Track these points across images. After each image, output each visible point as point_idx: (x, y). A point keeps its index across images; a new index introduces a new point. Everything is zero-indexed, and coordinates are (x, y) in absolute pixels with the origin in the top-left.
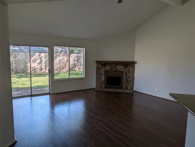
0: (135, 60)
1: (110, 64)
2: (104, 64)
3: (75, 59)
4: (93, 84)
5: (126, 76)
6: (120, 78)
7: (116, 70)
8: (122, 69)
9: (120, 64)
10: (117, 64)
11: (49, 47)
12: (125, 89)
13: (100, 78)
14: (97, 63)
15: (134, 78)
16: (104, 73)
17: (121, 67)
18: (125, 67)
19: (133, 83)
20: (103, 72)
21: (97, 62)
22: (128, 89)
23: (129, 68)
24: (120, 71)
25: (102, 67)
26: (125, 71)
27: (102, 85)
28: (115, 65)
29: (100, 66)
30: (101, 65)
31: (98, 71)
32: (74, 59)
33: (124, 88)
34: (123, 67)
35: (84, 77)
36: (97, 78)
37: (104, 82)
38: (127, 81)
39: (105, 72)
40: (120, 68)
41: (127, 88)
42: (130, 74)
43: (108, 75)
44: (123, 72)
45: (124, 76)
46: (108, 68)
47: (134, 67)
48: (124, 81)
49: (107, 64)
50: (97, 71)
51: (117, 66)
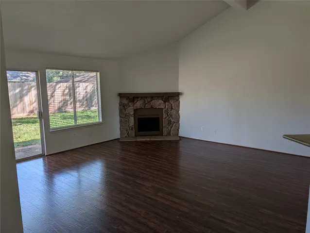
0: (180, 91)
1: (142, 97)
2: (132, 98)
3: (66, 92)
4: (115, 132)
5: (168, 115)
6: (158, 118)
7: (152, 107)
8: (160, 104)
9: (158, 97)
10: (152, 97)
11: (36, 72)
12: (166, 135)
13: (126, 121)
14: (121, 97)
15: (179, 118)
16: (132, 113)
17: (160, 102)
18: (165, 102)
19: (177, 125)
20: (130, 110)
21: (121, 95)
22: (171, 134)
23: (172, 102)
24: (158, 107)
25: (128, 103)
26: (165, 107)
27: (130, 132)
28: (149, 100)
29: (125, 101)
30: (127, 99)
31: (123, 110)
32: (64, 91)
33: (165, 133)
34: (162, 102)
35: (101, 121)
36: (121, 122)
37: (133, 127)
38: (169, 122)
39: (135, 110)
40: (158, 103)
41: (169, 134)
42: (174, 112)
43: (139, 116)
44: (162, 109)
45: (165, 116)
46: (139, 104)
47: (178, 100)
48: (165, 122)
49: (138, 98)
50: (120, 111)
51: (153, 101)
